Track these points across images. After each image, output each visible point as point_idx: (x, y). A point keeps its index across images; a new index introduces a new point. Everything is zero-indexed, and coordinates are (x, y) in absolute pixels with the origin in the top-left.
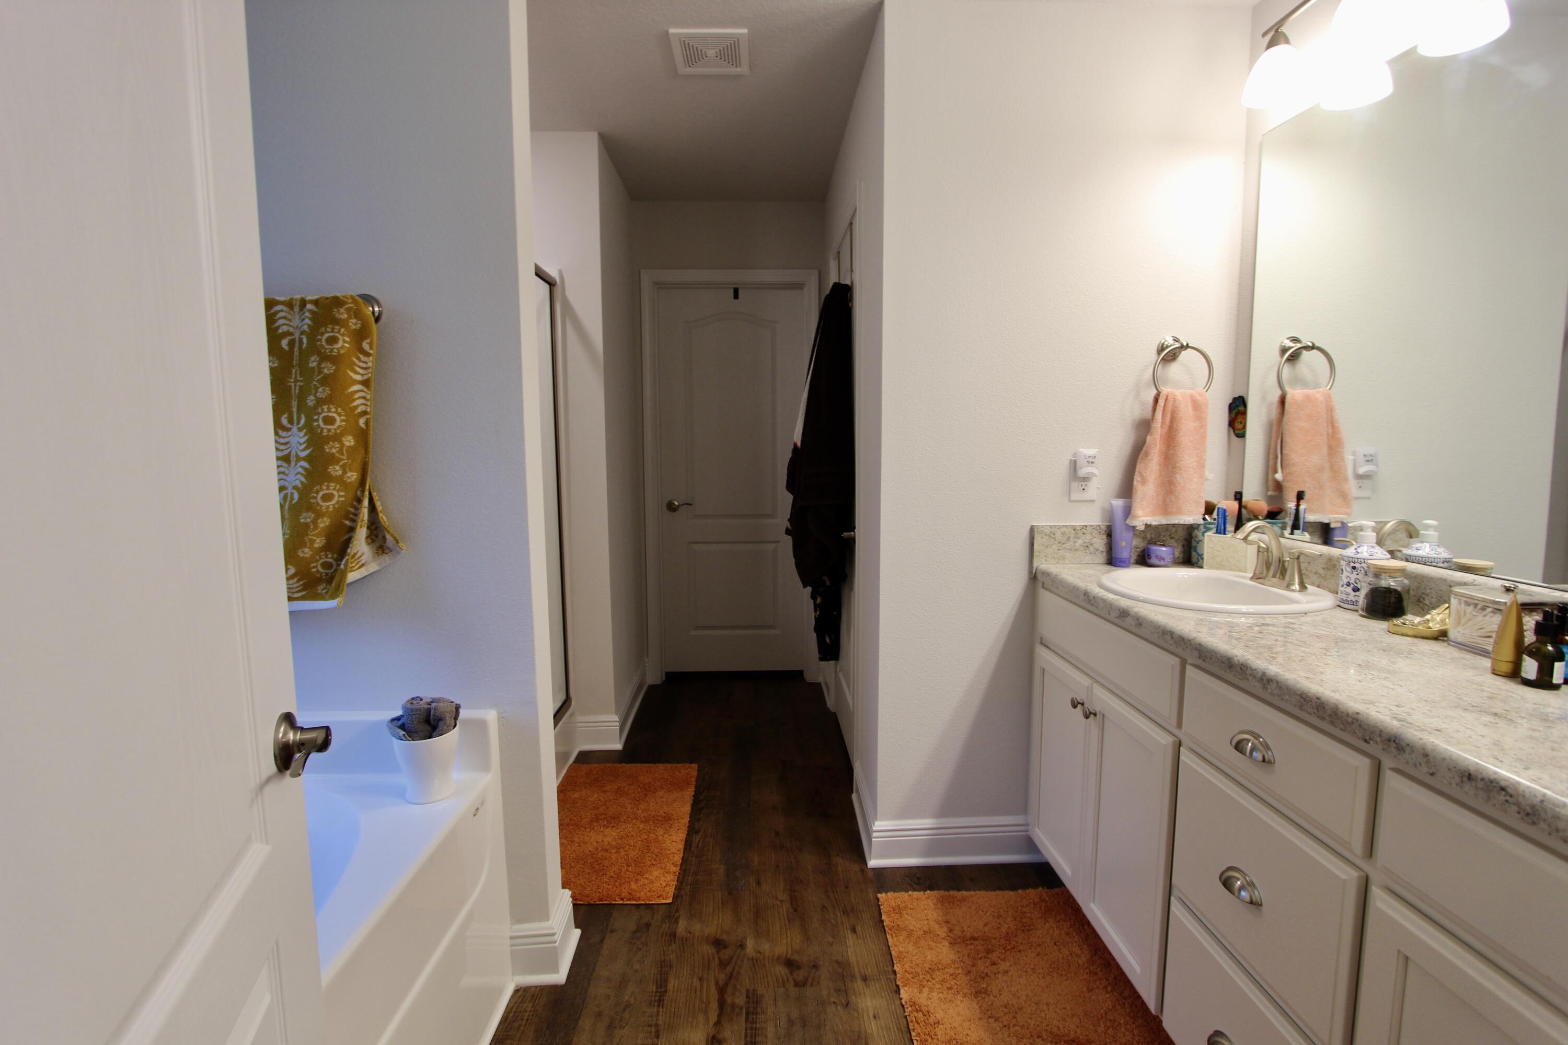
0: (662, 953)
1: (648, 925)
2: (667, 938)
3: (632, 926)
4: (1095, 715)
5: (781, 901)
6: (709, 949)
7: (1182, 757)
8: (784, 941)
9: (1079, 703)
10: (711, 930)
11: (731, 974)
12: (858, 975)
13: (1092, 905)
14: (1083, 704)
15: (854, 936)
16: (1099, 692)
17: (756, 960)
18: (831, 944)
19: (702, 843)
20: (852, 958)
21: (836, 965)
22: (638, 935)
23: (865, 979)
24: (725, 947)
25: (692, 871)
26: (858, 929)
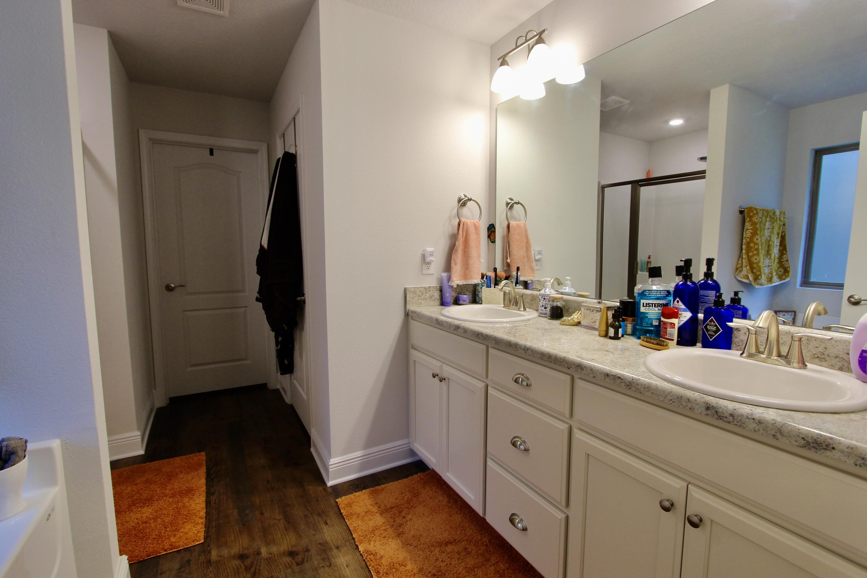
0: (203, 575)
1: (189, 561)
2: (205, 565)
3: (177, 566)
4: (445, 379)
5: (279, 520)
6: (236, 562)
7: (489, 391)
8: (285, 542)
9: (436, 375)
10: (235, 550)
11: (255, 572)
12: (333, 547)
13: (448, 474)
14: (438, 375)
15: (327, 526)
16: (445, 367)
17: (270, 559)
18: (314, 535)
19: (218, 500)
20: (328, 539)
21: (319, 546)
22: (183, 569)
23: (338, 548)
24: (247, 557)
25: (215, 518)
26: (329, 522)
